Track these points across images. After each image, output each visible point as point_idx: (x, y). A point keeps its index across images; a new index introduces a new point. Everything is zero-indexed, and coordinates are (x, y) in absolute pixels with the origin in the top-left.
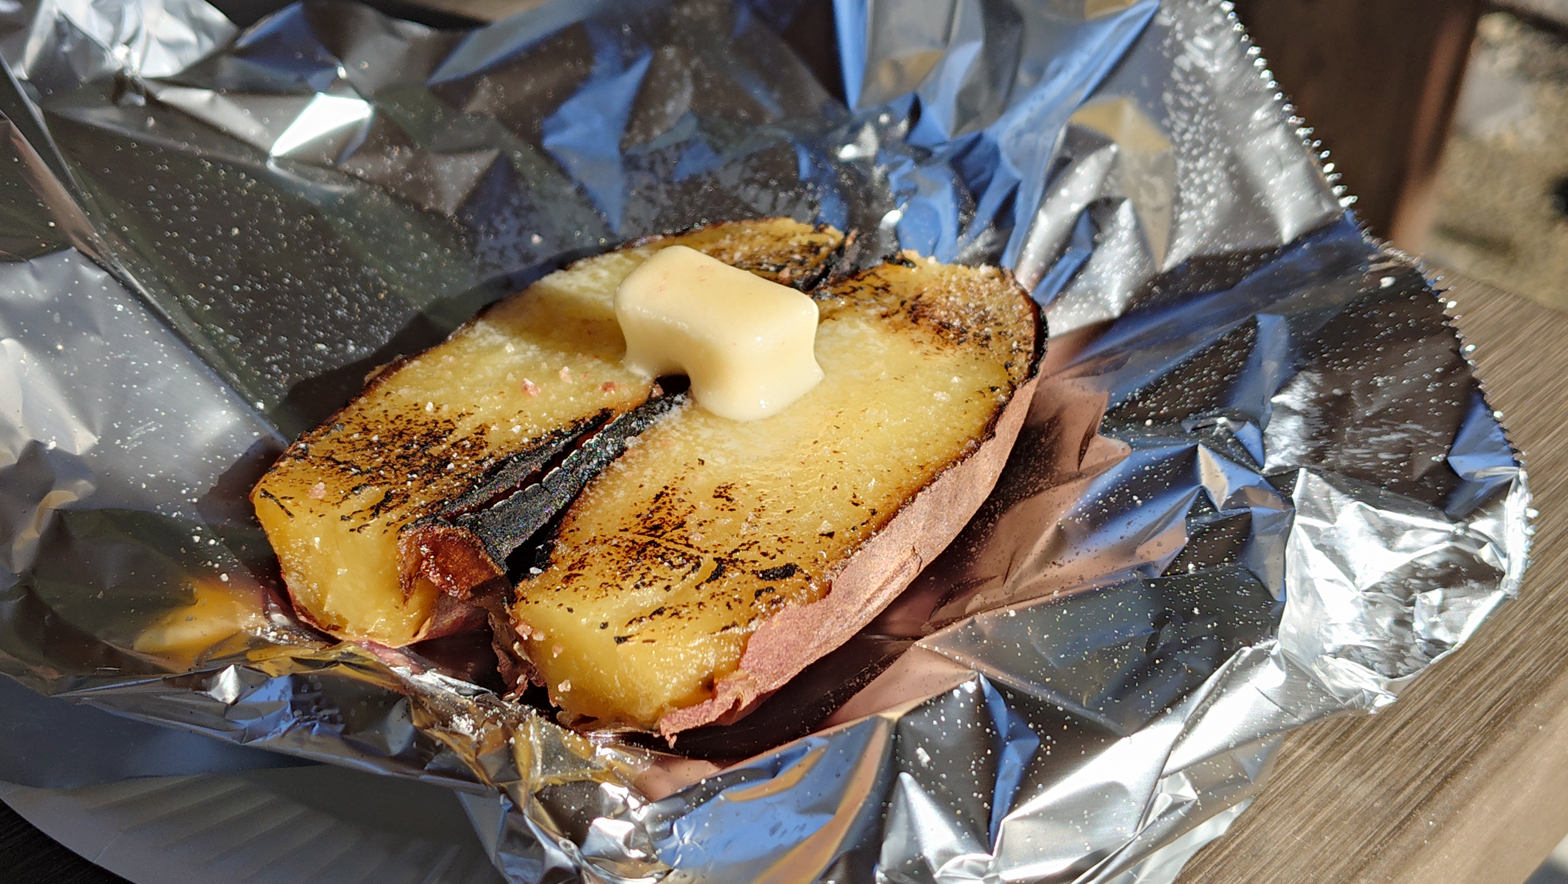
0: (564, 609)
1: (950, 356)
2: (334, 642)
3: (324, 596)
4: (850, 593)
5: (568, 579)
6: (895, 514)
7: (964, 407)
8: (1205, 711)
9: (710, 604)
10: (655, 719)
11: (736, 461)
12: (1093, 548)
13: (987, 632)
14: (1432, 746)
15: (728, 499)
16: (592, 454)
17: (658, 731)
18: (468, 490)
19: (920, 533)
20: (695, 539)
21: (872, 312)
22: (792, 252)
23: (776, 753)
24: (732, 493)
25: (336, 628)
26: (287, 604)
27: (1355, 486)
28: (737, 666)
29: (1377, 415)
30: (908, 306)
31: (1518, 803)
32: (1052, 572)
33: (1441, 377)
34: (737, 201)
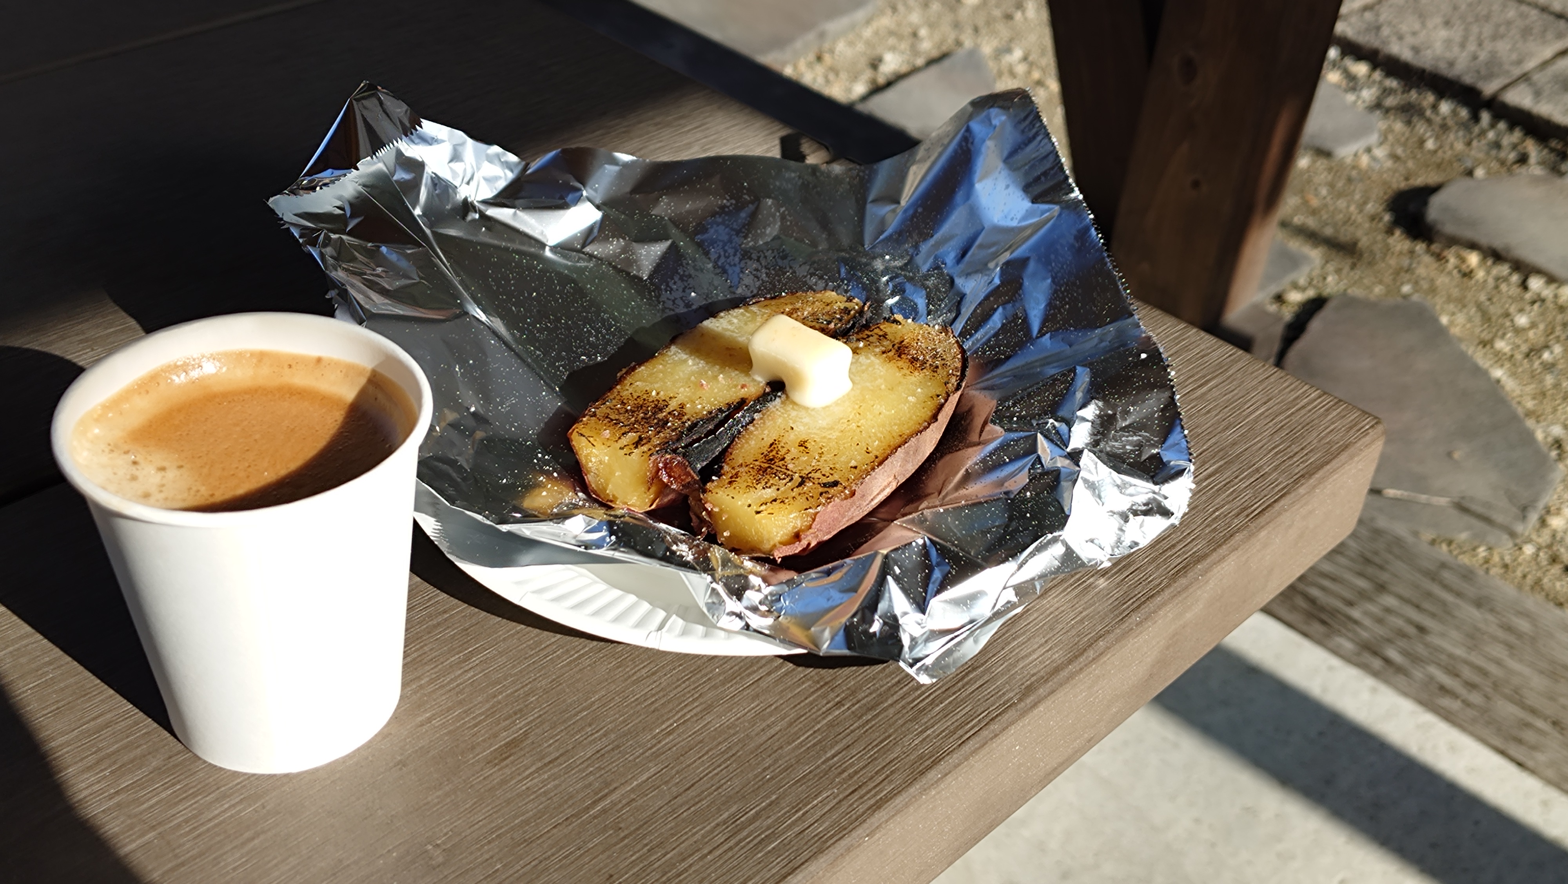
0: (730, 497)
1: (917, 376)
2: (611, 508)
3: (607, 485)
4: (864, 496)
5: (730, 483)
6: (887, 458)
7: (923, 405)
8: (1027, 561)
9: (799, 498)
10: (771, 550)
11: (809, 429)
12: (983, 481)
13: (929, 519)
14: (1144, 583)
15: (806, 448)
16: (739, 422)
17: (773, 555)
18: (679, 439)
19: (898, 468)
20: (790, 466)
21: (877, 350)
22: (835, 313)
23: (830, 566)
24: (807, 444)
25: (611, 501)
26: (584, 487)
27: (1111, 461)
28: (810, 527)
29: (1126, 427)
30: (896, 347)
31: (1188, 615)
32: (963, 492)
33: (1162, 410)
34: (805, 283)
